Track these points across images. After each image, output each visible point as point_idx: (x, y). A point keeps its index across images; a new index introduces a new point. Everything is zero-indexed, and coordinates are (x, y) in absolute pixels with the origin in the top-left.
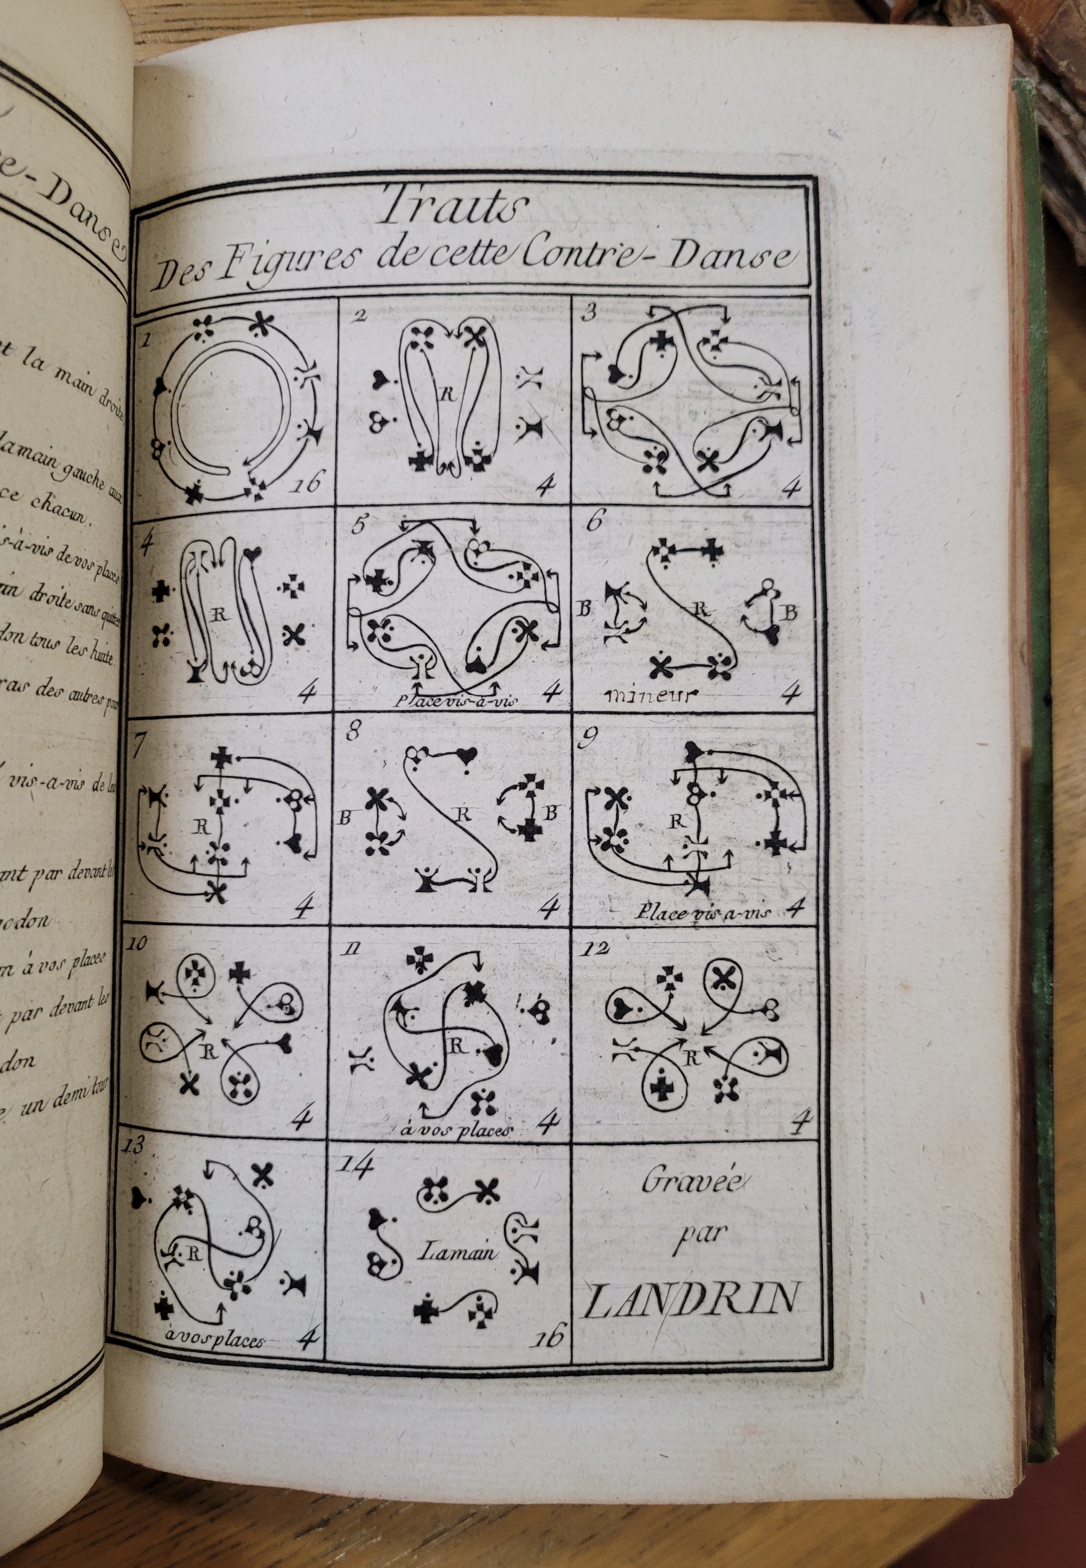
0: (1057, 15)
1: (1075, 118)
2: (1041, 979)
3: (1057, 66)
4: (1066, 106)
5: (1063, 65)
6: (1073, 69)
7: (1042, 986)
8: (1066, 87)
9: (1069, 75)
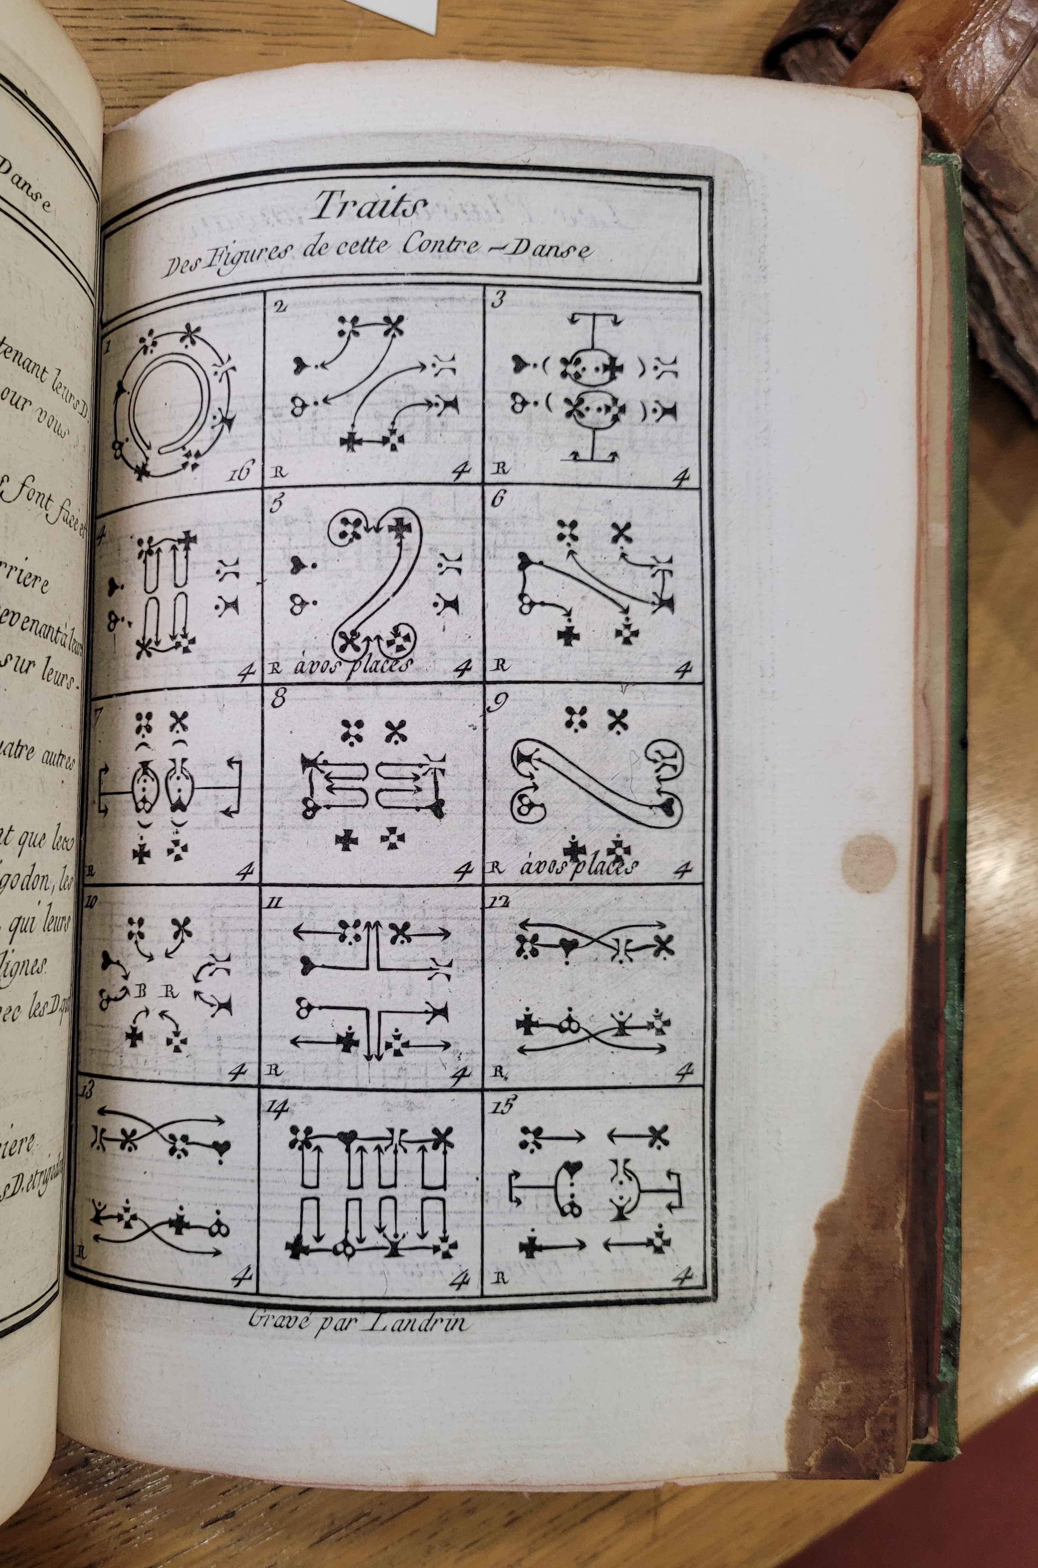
0: (979, 129)
1: (990, 224)
2: (953, 1006)
3: (976, 174)
4: (982, 212)
5: (982, 175)
6: (991, 179)
7: (953, 1013)
8: (984, 195)
9: (986, 184)
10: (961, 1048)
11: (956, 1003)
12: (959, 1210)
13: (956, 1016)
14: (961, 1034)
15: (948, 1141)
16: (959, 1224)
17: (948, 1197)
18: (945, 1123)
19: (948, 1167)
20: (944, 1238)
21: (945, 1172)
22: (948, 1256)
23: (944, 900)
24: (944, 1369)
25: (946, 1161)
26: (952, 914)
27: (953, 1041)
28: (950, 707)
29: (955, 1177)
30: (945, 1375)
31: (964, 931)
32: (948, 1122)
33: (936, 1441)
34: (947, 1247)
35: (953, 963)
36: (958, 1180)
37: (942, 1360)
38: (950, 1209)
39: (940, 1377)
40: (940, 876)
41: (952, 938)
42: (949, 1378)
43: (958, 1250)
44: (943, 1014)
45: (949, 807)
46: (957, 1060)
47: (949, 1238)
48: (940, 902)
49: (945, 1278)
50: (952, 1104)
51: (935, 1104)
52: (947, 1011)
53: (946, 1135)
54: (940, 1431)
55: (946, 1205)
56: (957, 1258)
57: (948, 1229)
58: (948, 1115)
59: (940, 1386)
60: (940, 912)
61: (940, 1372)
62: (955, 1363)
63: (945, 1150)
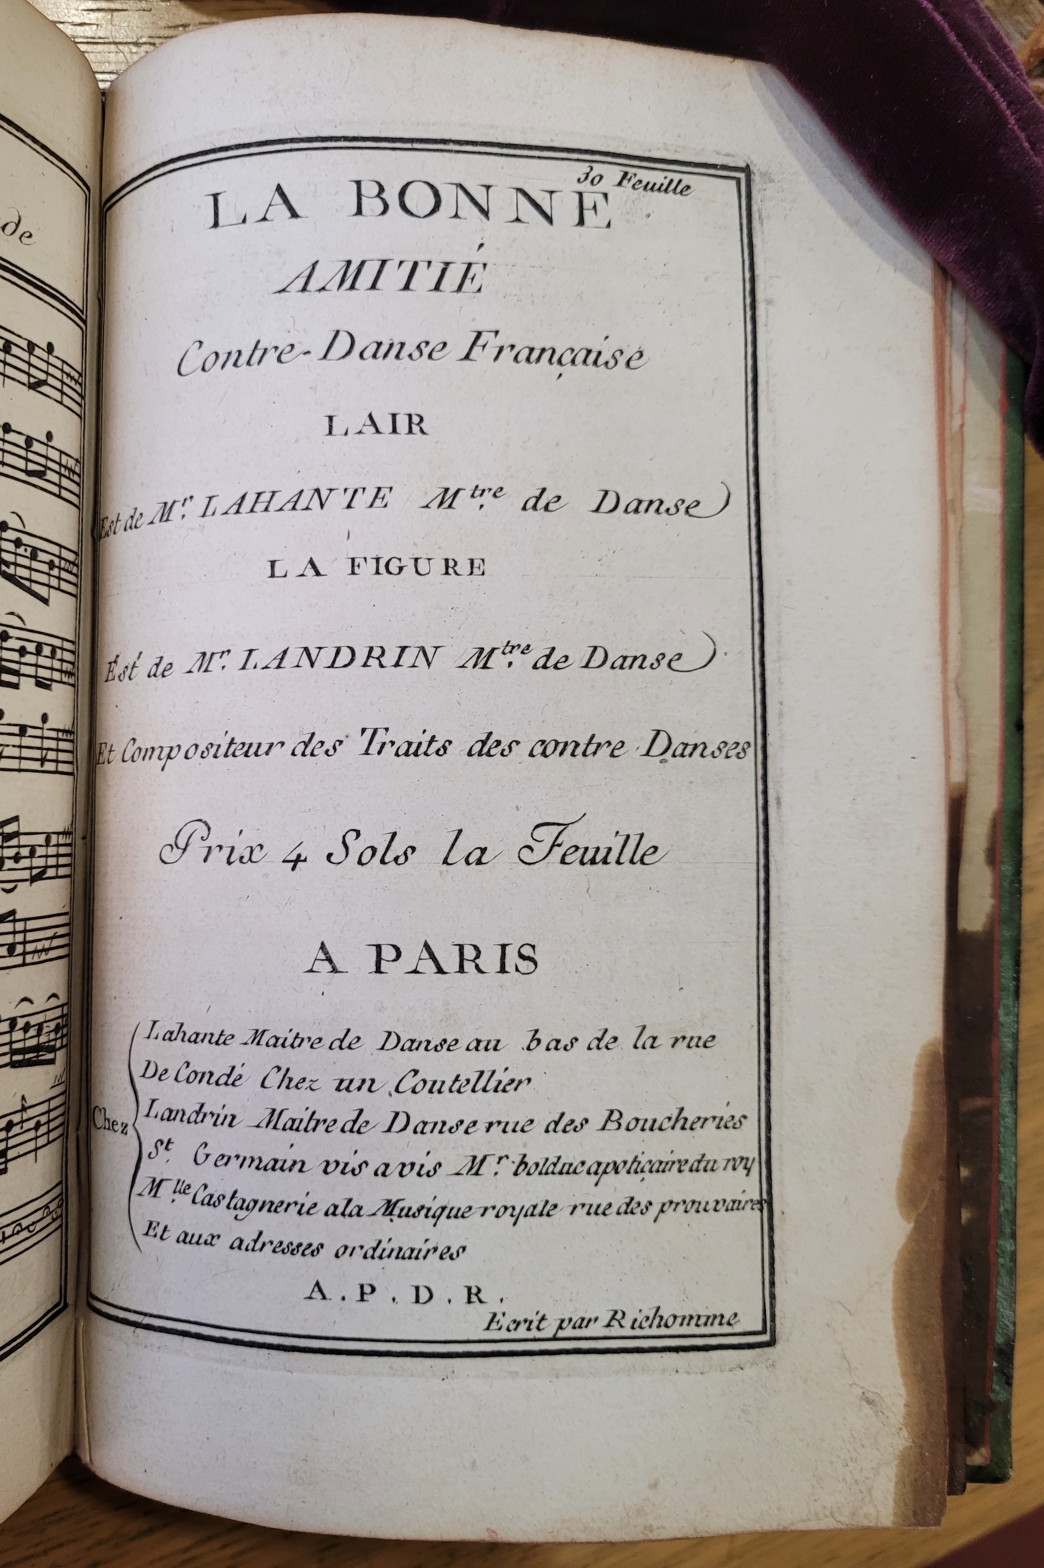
10: (1016, 1050)
11: (1011, 1003)
12: (1014, 1222)
13: (1011, 1017)
14: (1016, 1037)
15: (1002, 1150)
16: (1013, 1236)
17: (1002, 1209)
18: (1000, 1131)
19: (1001, 1178)
20: (998, 1251)
21: (999, 1182)
22: (1003, 1271)
23: (998, 892)
24: (997, 1388)
25: (999, 1170)
26: (1006, 908)
27: (1008, 1044)
28: (1005, 687)
29: (1010, 1188)
30: (998, 1393)
31: (1019, 927)
32: (1002, 1130)
33: (988, 1462)
34: (1001, 1260)
35: (1007, 960)
36: (1013, 1189)
37: (995, 1378)
38: (1006, 1221)
39: (993, 1396)
40: (994, 869)
41: (1006, 933)
42: (1002, 1397)
43: (1012, 1264)
44: (997, 1015)
45: (1004, 794)
46: (1011, 1063)
47: (1003, 1252)
48: (993, 896)
49: (999, 1293)
50: (1006, 1109)
51: (987, 1110)
52: (1001, 1012)
53: (999, 1143)
54: (993, 1453)
55: (1000, 1216)
56: (1012, 1272)
57: (1001, 1242)
58: (1002, 1122)
59: (992, 1406)
60: (993, 907)
61: (993, 1391)
62: (1008, 1381)
63: (999, 1160)
